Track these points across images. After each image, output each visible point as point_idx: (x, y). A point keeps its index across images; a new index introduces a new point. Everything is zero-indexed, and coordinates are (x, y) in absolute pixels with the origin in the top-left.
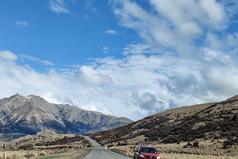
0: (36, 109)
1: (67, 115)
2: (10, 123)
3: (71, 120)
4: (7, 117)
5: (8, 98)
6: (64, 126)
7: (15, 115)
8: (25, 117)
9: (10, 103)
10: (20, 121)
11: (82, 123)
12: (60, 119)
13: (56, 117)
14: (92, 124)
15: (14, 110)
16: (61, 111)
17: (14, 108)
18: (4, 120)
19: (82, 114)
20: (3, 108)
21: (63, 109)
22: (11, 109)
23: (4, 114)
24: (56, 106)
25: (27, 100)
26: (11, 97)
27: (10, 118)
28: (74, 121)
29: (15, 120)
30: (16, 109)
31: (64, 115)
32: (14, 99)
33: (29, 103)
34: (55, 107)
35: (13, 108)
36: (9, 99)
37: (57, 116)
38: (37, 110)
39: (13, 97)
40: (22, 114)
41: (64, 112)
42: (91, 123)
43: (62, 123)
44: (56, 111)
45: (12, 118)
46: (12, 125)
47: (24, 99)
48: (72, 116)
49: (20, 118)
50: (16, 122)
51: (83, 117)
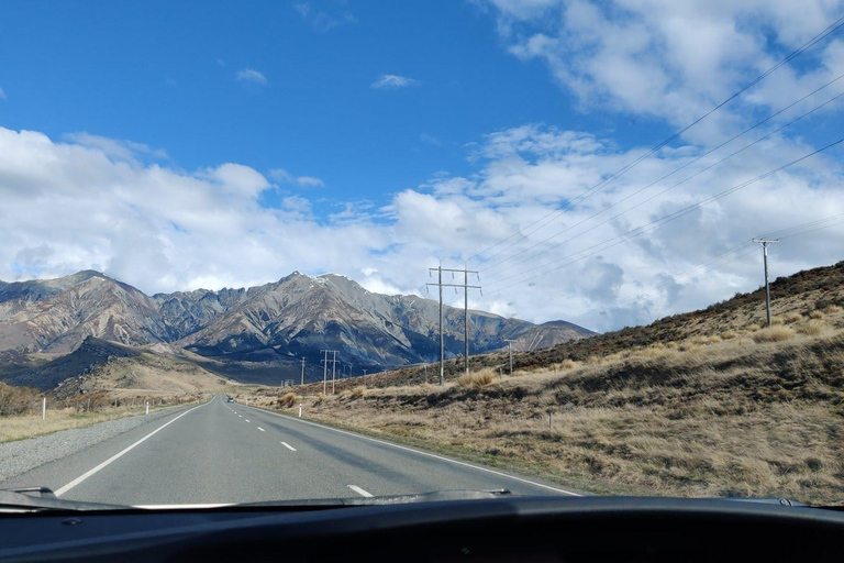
0: (339, 305)
1: (414, 320)
2: (278, 338)
3: (423, 331)
4: (270, 326)
5: (274, 284)
6: (409, 344)
7: (289, 321)
8: (312, 322)
9: (278, 294)
10: (301, 334)
11: (453, 337)
12: (397, 329)
13: (388, 324)
14: (476, 341)
15: (286, 308)
16: (398, 310)
17: (289, 304)
18: (264, 332)
19: (450, 317)
20: (262, 305)
21: (402, 305)
22: (281, 307)
23: (265, 318)
24: (386, 298)
25: (317, 286)
26: (282, 281)
27: (277, 328)
28: (431, 332)
29: (291, 332)
30: (292, 306)
31: (405, 319)
32: (288, 284)
33: (322, 291)
34: (384, 301)
35: (285, 304)
36: (275, 286)
37: (390, 320)
38: (341, 308)
39: (287, 279)
40: (305, 316)
41: (404, 313)
42: (473, 339)
43: (402, 337)
44: (387, 311)
45: (281, 328)
46: (282, 343)
47: (310, 284)
48: (425, 323)
49: (300, 327)
50: (292, 335)
51: (452, 323)
